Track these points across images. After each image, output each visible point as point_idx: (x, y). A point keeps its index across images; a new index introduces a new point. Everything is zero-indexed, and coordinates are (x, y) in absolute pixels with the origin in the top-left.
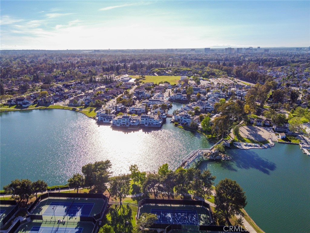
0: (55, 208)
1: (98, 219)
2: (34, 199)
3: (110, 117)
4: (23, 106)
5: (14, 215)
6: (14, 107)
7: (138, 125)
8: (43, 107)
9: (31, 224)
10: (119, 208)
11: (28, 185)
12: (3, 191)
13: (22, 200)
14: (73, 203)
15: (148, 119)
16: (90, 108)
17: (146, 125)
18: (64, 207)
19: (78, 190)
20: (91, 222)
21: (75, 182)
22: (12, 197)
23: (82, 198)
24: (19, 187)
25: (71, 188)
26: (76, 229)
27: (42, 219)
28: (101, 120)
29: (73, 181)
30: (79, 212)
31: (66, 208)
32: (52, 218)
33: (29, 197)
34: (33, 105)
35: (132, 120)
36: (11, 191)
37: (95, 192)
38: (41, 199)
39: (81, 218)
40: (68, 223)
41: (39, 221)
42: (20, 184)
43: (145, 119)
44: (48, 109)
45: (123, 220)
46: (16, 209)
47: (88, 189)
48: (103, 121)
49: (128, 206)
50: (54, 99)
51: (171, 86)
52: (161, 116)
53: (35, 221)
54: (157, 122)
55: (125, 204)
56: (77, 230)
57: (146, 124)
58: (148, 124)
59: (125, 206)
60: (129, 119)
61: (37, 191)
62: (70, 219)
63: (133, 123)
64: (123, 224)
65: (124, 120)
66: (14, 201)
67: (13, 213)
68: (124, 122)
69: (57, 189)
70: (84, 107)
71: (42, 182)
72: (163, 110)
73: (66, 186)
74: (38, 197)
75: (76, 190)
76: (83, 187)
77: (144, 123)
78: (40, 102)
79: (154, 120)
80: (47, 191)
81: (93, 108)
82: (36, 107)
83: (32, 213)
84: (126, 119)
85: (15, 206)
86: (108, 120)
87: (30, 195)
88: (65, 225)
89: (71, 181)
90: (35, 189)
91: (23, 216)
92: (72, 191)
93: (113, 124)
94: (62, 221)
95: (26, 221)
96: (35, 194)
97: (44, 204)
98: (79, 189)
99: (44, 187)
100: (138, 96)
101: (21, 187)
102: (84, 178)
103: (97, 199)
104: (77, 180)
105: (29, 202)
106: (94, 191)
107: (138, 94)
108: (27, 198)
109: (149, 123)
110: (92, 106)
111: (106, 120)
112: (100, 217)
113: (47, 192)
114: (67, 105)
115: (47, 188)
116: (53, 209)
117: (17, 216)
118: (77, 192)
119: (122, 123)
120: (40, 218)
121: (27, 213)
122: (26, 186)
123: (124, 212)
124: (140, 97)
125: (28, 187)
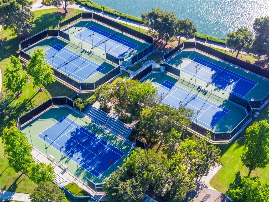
0: (199, 67)
1: (255, 107)
2: (175, 44)
5: (147, 56)
9: (163, 75)
11: (172, 21)
12: (140, 19)
13: (161, 40)
14: (225, 70)
18: (212, 70)
19: (238, 53)
20: (244, 108)
21: (238, 39)
22: (149, 32)
24: (160, 20)
25: (229, 46)
26: (219, 107)
27: (179, 76)
29: (234, 37)
30: (230, 86)
31: (214, 72)
32: (191, 79)
33: (169, 38)
36: (150, 23)
37: (263, 67)
39: (232, 96)
40: (211, 96)
41: (174, 76)
42: (163, 16)
46: (151, 49)
47: (254, 57)
53: (169, 74)
56: (221, 110)
61: (181, 35)
62: (215, 90)
66: (150, 37)
67: (146, 52)
69: (210, 41)
71: (191, 24)
73: (223, 41)
74: (181, 43)
75: (236, 53)
76: (247, 52)
80: (194, 38)
83: (169, 63)
85: (150, 45)
87: (171, 37)
88: (206, 97)
89: (232, 36)
90: (179, 31)
91: (158, 61)
94: (203, 88)
95: (159, 69)
96: (178, 37)
97: (186, 55)
98: (240, 52)
99: (191, 31)
101: (162, 21)
102: (254, 38)
103: (264, 78)
104: (242, 37)
105: (168, 46)
106: (263, 63)
108: (167, 39)
112: (259, 107)
113: (193, 40)
115: (196, 34)
116: (196, 67)
117: (150, 58)
118: (237, 56)
120: (177, 72)
121: (162, 59)
122: (170, 21)
125: (171, 24)
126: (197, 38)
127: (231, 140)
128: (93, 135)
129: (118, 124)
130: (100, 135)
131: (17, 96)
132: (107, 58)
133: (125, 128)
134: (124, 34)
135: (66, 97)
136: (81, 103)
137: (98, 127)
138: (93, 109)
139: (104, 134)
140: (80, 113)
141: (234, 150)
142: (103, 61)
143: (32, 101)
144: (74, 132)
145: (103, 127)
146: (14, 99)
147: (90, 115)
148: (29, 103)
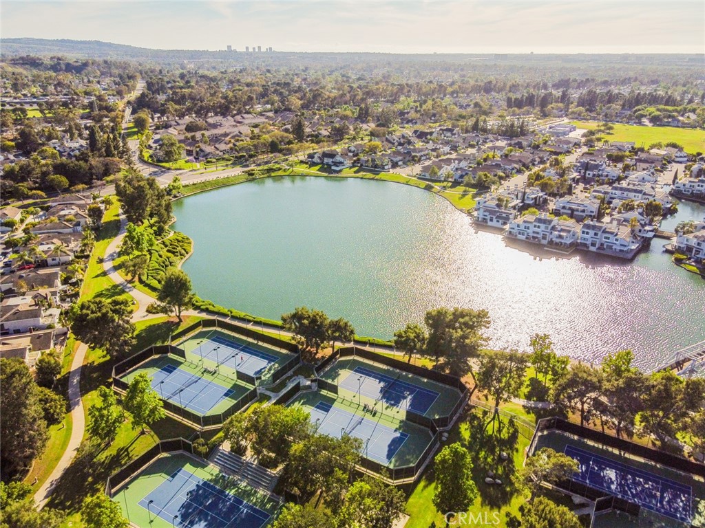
0: (362, 379)
1: (442, 427)
2: (328, 352)
3: (504, 215)
4: (333, 168)
5: (293, 370)
6: (318, 167)
7: (572, 244)
8: (370, 175)
9: (317, 394)
10: (489, 420)
11: (321, 323)
12: (280, 323)
13: (309, 348)
14: (396, 380)
15: (600, 233)
16: (464, 188)
17: (593, 249)
18: (379, 382)
19: (410, 357)
20: (426, 429)
21: (408, 339)
22: (293, 338)
23: (416, 376)
24: (306, 322)
25: (398, 349)
26: (395, 431)
27: (336, 393)
28: (484, 219)
29: (403, 337)
30: (405, 400)
31: (382, 384)
32: (354, 397)
33: (319, 345)
34: (351, 168)
35: (559, 229)
36: (293, 327)
37: (444, 371)
38: (341, 356)
39: (409, 414)
40: (383, 416)
41: (331, 395)
42: (309, 317)
43: (592, 233)
44: (377, 180)
45: (494, 447)
46: (297, 360)
47: (431, 360)
48: (486, 222)
49: (511, 422)
50: (391, 160)
51: (685, 157)
52: (640, 231)
53: (324, 392)
54: (625, 246)
55: (505, 415)
56: (398, 434)
57: (593, 244)
58: (597, 246)
59: (506, 421)
60: (550, 227)
61: (335, 339)
62: (386, 408)
63: (560, 237)
64: (494, 455)
65: (539, 227)
66: (294, 345)
67: (290, 366)
68: (538, 233)
69: (372, 345)
70: (450, 184)
71: (346, 324)
72: (647, 216)
73: (389, 343)
74: (335, 350)
75: (407, 357)
76: (421, 355)
77: (589, 243)
78: (364, 164)
79: (617, 240)
80: (352, 343)
81: (470, 189)
82: (355, 172)
83: (322, 377)
84: (543, 226)
85: (296, 355)
86: (500, 221)
87: (322, 342)
88: (376, 418)
89: (400, 336)
90: (332, 334)
91: (307, 377)
92: (399, 356)
93: (510, 232)
94: (371, 408)
95: (309, 387)
96: (331, 343)
97: (343, 365)
98: (412, 355)
99: (348, 333)
100: (585, 173)
101: (309, 323)
102: (427, 335)
103: (447, 387)
104: (412, 336)
105: (319, 356)
106: (442, 367)
107: (586, 169)
108: (318, 346)
109: (602, 244)
110: (467, 185)
111: (495, 220)
112: (447, 426)
113: (351, 345)
114: (415, 176)
115: (354, 337)
116: (359, 380)
117: (296, 374)
118: (409, 361)
119: (531, 234)
120: (334, 389)
121: (313, 373)
122: (319, 323)
123: (500, 431)
124: (591, 176)
125: (321, 326)
126: (356, 342)
127: (416, 476)
128: (222, 492)
129: (258, 471)
130: (233, 491)
131: (107, 445)
132: (238, 378)
133: (268, 475)
134: (260, 343)
135: (182, 438)
136: (203, 445)
137: (229, 478)
138: (221, 453)
139: (239, 488)
140: (200, 460)
141: (422, 490)
142: (233, 382)
143: (129, 450)
144: (194, 490)
145: (236, 477)
146: (103, 450)
147: (217, 462)
148: (126, 453)
